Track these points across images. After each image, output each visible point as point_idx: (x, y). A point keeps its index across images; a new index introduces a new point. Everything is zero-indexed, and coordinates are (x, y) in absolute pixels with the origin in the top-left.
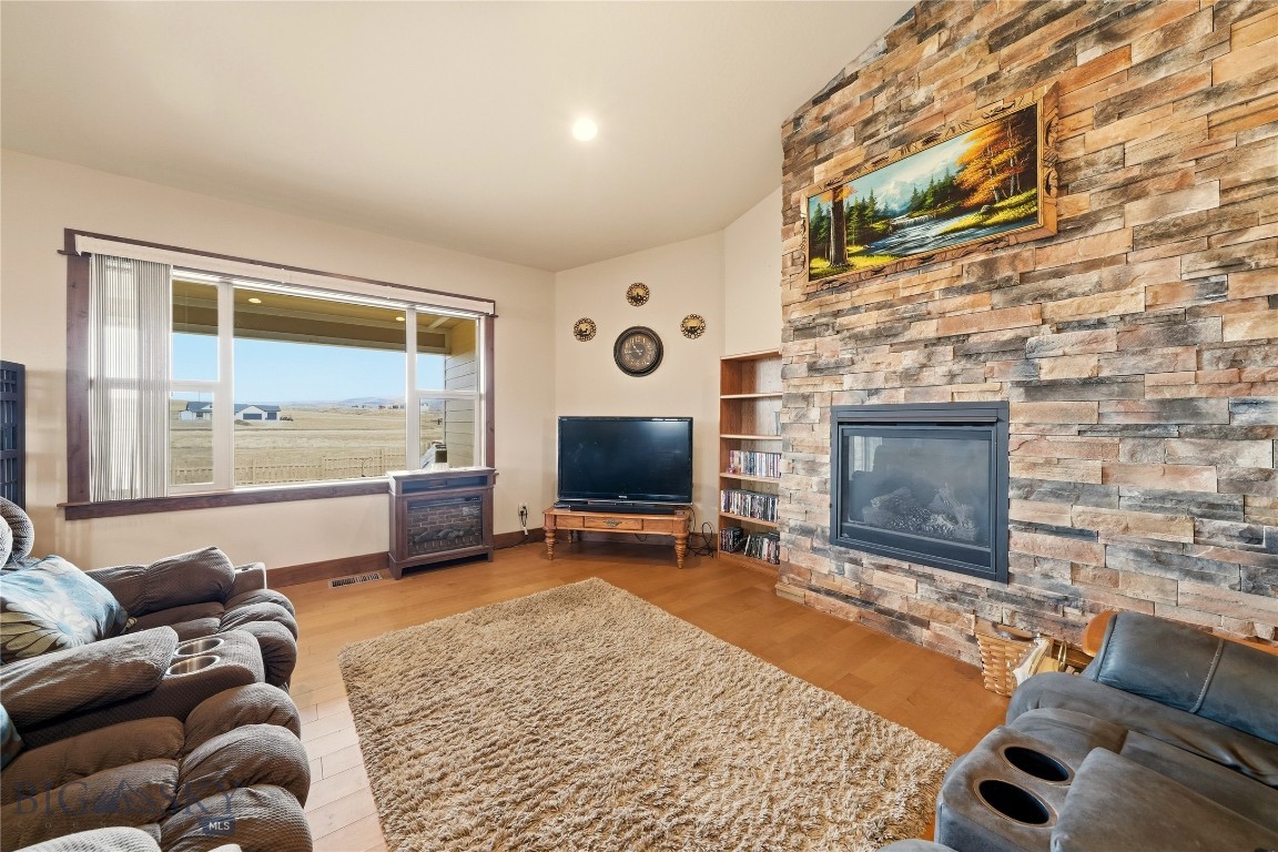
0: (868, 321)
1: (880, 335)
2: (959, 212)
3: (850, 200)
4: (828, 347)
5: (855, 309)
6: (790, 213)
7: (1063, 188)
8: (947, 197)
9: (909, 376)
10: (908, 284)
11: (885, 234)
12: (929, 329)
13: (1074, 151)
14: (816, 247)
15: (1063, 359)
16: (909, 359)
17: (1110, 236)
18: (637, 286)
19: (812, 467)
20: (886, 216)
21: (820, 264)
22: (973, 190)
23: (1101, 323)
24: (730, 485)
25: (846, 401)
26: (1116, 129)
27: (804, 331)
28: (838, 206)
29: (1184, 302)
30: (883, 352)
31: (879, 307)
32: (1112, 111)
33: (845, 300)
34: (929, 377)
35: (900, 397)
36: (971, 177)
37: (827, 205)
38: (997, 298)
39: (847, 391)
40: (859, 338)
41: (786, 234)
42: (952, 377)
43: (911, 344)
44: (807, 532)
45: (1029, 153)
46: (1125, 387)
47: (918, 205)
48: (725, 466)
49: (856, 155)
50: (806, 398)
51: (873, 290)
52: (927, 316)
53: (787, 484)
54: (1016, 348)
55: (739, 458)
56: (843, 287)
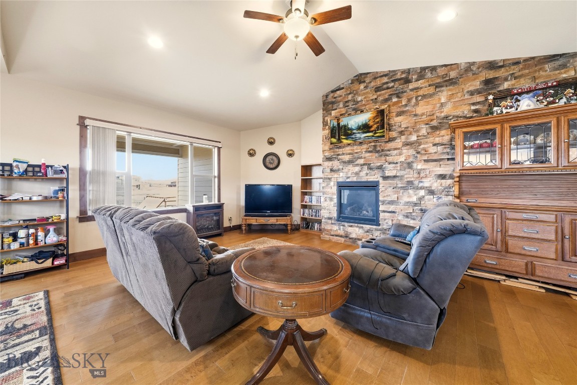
0: (347, 158)
1: (350, 162)
2: (369, 132)
3: (342, 124)
4: (336, 164)
5: (343, 154)
6: (325, 123)
7: (390, 130)
8: (365, 128)
9: (357, 174)
10: (357, 149)
11: (351, 134)
12: (361, 161)
13: (392, 122)
14: (333, 135)
15: (390, 171)
16: (357, 169)
17: (398, 143)
18: (271, 138)
19: (331, 199)
20: (351, 129)
21: (334, 140)
22: (371, 127)
23: (397, 163)
24: (304, 207)
25: (341, 180)
26: (399, 119)
27: (329, 159)
28: (339, 124)
29: (411, 160)
30: (350, 167)
31: (350, 154)
32: (399, 114)
33: (340, 151)
34: (363, 174)
35: (355, 179)
36: (371, 123)
37: (336, 124)
38: (377, 155)
39: (341, 177)
40: (344, 162)
41: (324, 129)
42: (367, 174)
43: (357, 165)
44: (330, 219)
45: (383, 120)
46: (401, 177)
47: (359, 128)
48: (302, 201)
49: (343, 111)
50: (330, 179)
51: (348, 150)
52: (361, 158)
53: (324, 204)
54: (380, 168)
55: (307, 198)
56: (340, 148)
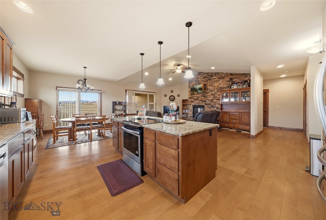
0: (196, 98)
1: (197, 99)
2: (202, 90)
3: (194, 87)
4: (192, 100)
5: (195, 97)
6: (189, 87)
7: (207, 90)
8: (201, 89)
9: (198, 103)
10: (198, 95)
11: (197, 91)
12: (200, 99)
13: (208, 88)
14: (191, 91)
15: (208, 102)
16: (198, 101)
17: (210, 94)
18: (172, 90)
19: (191, 111)
20: (197, 89)
21: (192, 92)
22: (202, 89)
23: (209, 100)
24: (183, 113)
25: (194, 105)
26: (210, 87)
27: (190, 98)
28: (193, 87)
29: (213, 99)
30: (197, 101)
31: (196, 97)
32: (210, 86)
33: (194, 96)
34: (200, 103)
35: (198, 105)
36: (202, 88)
37: (192, 87)
38: (204, 97)
39: (194, 104)
40: (195, 99)
41: (189, 89)
42: (201, 103)
43: (199, 100)
44: (191, 117)
45: (205, 87)
46: (210, 104)
47: (199, 89)
48: (183, 111)
49: (195, 83)
50: (191, 104)
51: (196, 95)
52: (199, 98)
53: (189, 113)
54: (205, 101)
55: (184, 111)
56: (193, 95)
